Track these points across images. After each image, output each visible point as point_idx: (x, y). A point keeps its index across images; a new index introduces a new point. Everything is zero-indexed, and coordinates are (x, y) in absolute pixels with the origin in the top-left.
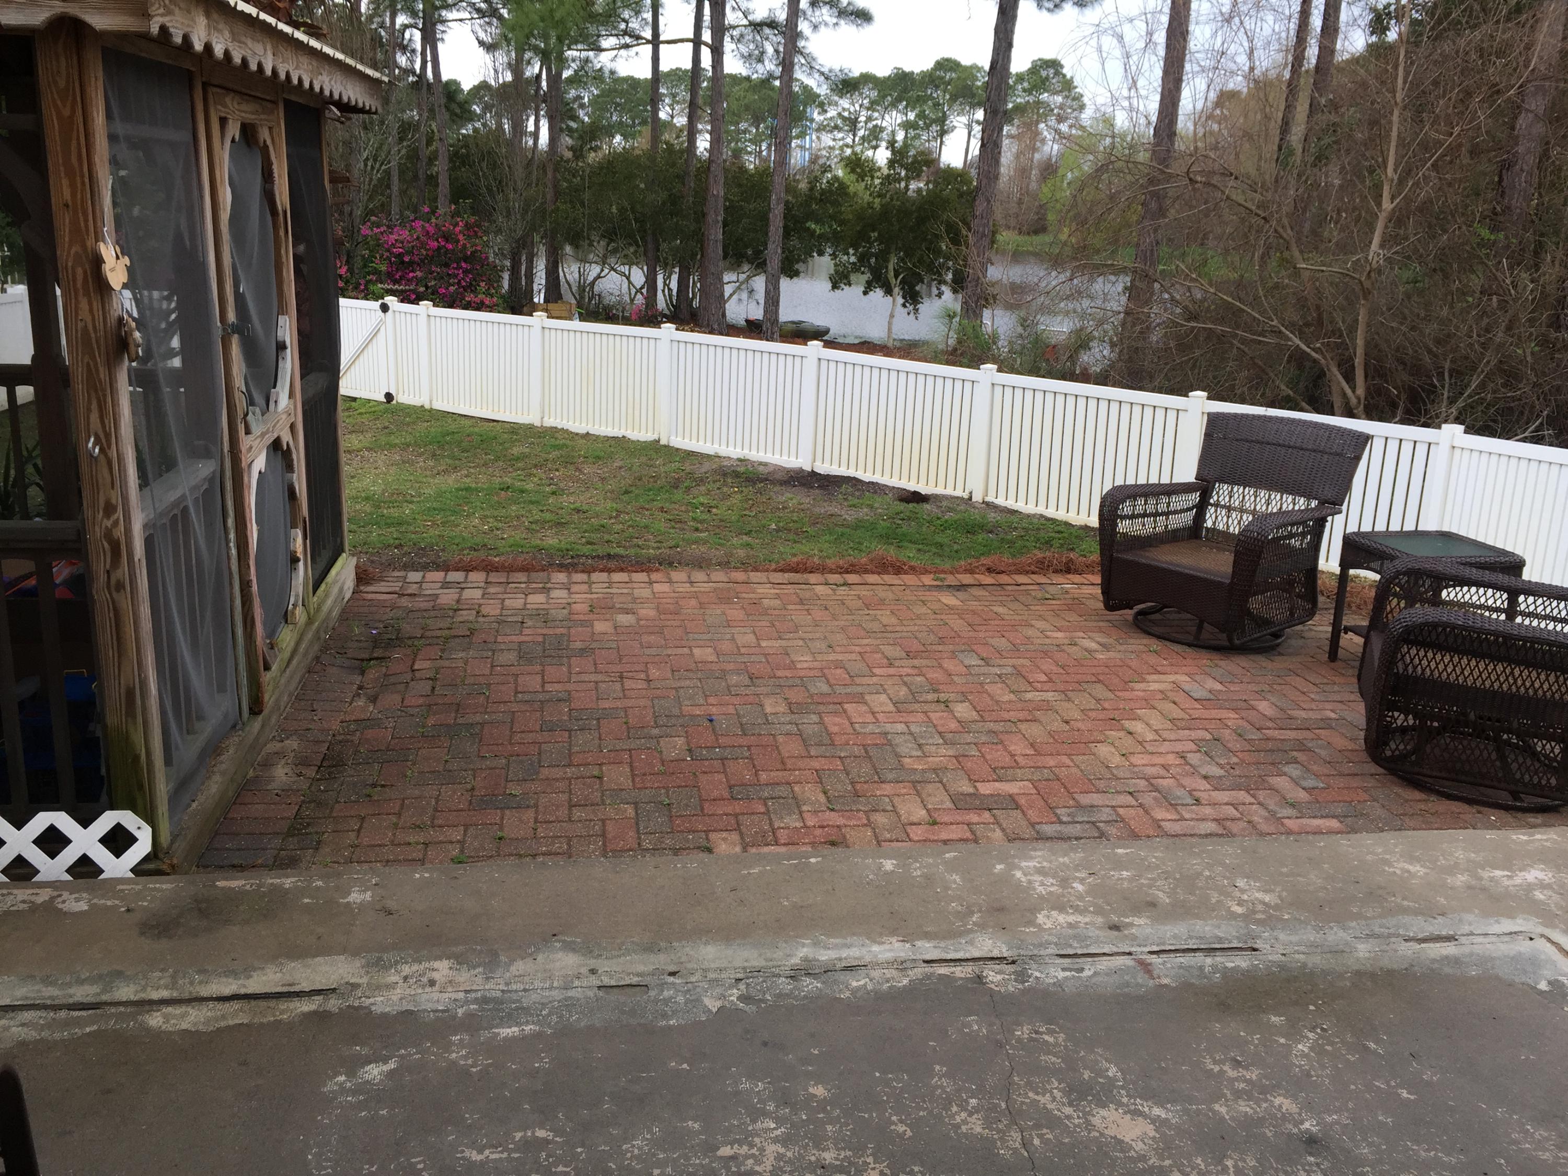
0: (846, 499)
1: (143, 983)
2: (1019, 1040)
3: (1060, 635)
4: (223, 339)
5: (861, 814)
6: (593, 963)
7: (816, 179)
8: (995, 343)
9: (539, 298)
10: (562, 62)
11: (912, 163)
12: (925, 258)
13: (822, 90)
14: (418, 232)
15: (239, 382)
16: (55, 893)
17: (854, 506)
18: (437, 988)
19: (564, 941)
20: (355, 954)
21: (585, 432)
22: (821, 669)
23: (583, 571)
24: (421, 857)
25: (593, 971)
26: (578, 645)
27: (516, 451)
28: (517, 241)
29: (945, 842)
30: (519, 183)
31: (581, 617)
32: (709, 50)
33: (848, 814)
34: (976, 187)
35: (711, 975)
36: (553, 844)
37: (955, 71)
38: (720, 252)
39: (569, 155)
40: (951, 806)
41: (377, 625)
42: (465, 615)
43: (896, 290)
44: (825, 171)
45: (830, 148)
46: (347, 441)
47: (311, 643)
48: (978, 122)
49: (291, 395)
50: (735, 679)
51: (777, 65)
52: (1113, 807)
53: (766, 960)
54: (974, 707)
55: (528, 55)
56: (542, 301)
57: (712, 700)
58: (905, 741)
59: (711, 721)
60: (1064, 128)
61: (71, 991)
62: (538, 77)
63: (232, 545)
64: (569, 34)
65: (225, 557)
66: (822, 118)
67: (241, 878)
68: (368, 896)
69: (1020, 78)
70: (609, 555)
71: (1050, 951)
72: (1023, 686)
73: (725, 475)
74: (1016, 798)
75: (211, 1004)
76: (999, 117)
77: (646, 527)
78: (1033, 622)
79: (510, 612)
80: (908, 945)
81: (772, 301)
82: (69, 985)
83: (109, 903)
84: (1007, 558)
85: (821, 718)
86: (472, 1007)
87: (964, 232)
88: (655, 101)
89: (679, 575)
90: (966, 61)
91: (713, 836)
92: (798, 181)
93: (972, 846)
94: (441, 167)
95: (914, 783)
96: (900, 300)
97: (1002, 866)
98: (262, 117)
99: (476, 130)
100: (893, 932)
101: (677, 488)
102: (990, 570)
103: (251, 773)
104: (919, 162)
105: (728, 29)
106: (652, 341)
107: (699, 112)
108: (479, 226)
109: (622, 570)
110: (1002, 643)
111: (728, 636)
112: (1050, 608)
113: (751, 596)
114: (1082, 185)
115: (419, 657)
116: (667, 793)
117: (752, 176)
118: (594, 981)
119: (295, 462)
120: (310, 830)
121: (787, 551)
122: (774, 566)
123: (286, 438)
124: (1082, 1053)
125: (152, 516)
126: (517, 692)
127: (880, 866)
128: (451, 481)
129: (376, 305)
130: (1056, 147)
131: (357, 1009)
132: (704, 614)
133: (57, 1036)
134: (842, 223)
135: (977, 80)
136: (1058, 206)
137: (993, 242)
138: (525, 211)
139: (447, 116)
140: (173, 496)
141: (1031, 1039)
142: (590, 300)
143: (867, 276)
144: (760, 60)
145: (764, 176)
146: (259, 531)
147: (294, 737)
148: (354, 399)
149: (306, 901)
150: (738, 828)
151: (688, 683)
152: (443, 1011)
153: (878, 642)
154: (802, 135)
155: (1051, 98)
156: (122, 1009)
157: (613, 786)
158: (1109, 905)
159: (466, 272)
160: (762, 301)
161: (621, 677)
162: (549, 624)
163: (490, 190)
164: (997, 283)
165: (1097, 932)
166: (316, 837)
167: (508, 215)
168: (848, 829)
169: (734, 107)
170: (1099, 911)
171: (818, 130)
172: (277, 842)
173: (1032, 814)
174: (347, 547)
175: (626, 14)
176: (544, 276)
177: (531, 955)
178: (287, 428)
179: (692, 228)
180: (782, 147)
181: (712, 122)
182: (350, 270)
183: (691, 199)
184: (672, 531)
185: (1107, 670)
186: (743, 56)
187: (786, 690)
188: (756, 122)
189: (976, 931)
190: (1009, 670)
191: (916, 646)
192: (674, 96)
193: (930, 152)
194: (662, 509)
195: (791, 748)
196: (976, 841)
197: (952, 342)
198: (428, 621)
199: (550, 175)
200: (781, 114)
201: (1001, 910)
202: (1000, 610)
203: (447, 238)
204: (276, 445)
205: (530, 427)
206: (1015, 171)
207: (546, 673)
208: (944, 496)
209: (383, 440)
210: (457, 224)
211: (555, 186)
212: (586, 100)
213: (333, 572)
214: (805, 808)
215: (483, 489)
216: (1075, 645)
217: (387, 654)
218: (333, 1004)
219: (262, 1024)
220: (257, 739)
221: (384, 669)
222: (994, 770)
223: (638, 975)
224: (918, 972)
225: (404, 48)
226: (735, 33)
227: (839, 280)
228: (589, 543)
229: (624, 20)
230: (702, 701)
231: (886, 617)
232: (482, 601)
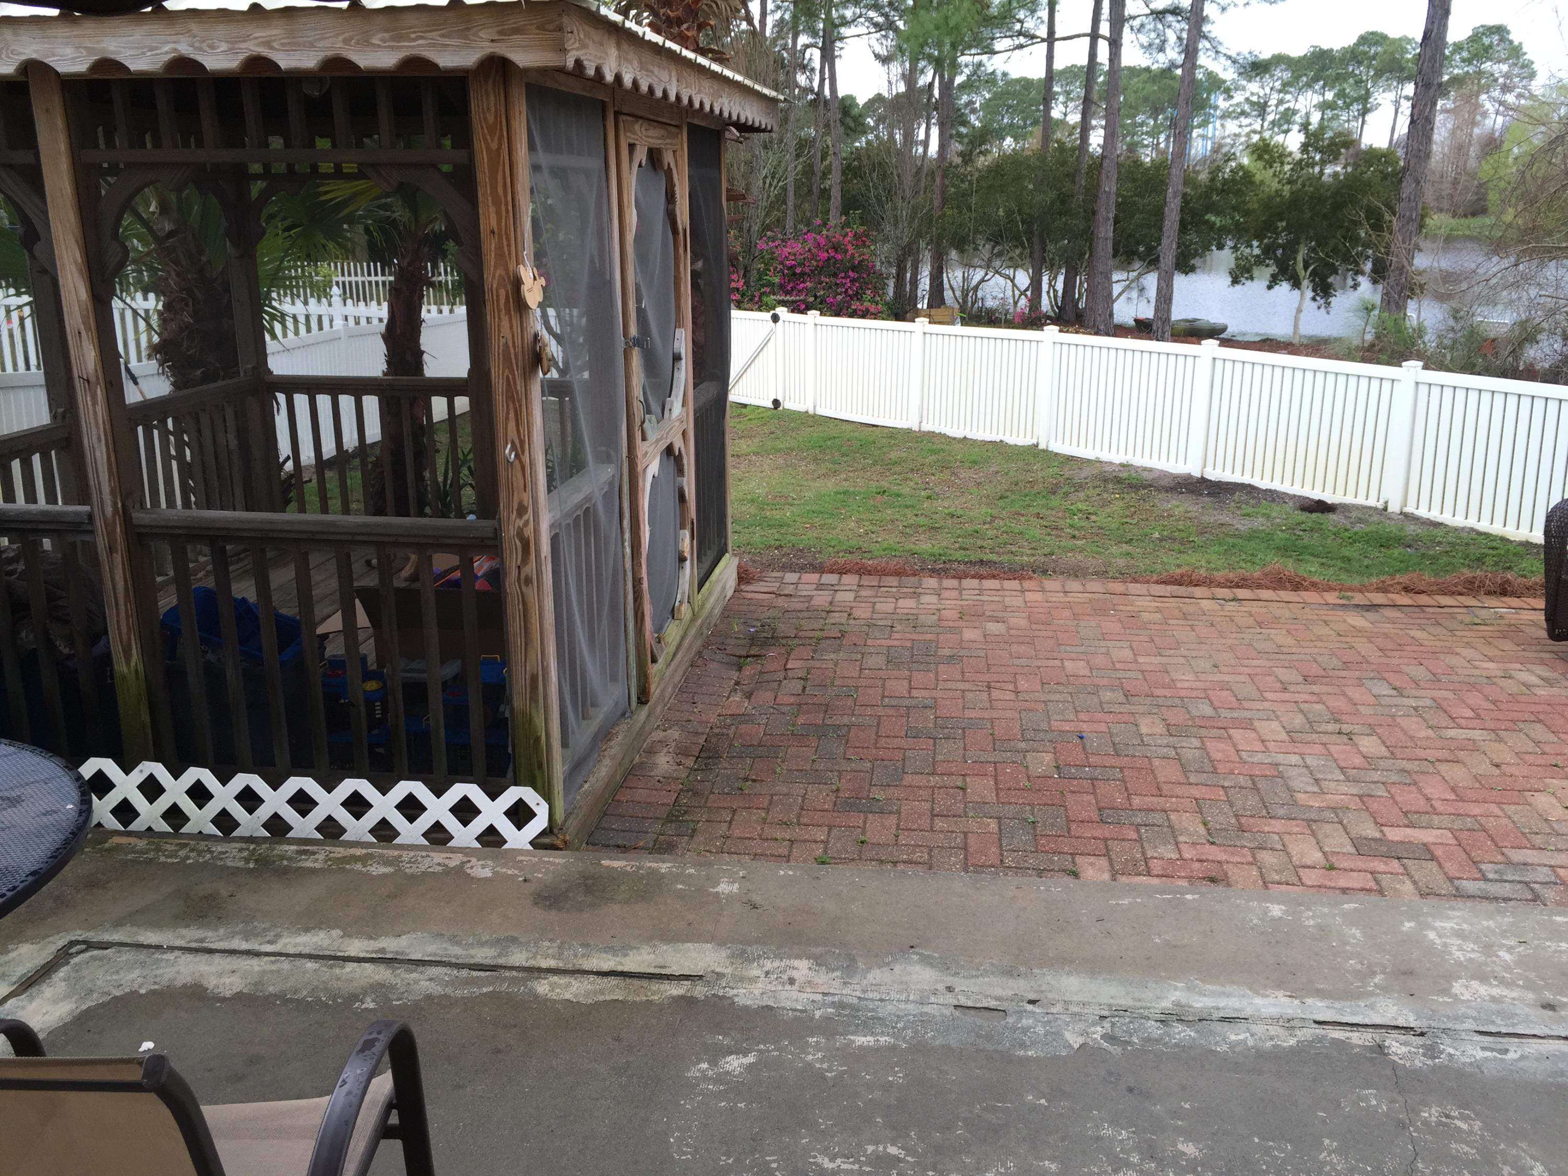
0: (1239, 508)
1: (534, 950)
2: (1426, 1123)
3: (1491, 665)
4: (625, 351)
5: (1246, 850)
6: (950, 980)
7: (1219, 169)
8: (1420, 337)
9: (922, 305)
10: (955, 67)
11: (1329, 145)
12: (1341, 246)
13: (1228, 74)
14: (810, 245)
15: (637, 392)
16: (465, 859)
17: (1248, 515)
18: (796, 987)
19: (920, 955)
20: (721, 943)
21: (962, 436)
22: (1205, 690)
23: (954, 577)
24: (786, 853)
25: (950, 989)
26: (947, 652)
27: (894, 455)
28: (903, 249)
29: (1344, 890)
30: (907, 191)
31: (951, 624)
32: (1107, 43)
33: (1231, 849)
34: (1404, 168)
35: (1074, 1009)
36: (914, 852)
37: (1381, 45)
38: (1110, 250)
39: (958, 160)
40: (1353, 850)
41: (755, 623)
42: (836, 617)
43: (1305, 283)
44: (1229, 160)
45: (1235, 135)
46: (734, 446)
47: (695, 638)
48: (1407, 98)
49: (684, 404)
50: (1107, 695)
51: (1180, 53)
52: (1551, 866)
53: (1134, 999)
54: (1384, 743)
55: (922, 64)
56: (925, 306)
57: (1082, 716)
58: (1300, 775)
59: (1081, 738)
60: (1510, 98)
61: (472, 952)
62: (931, 85)
63: (626, 544)
64: (962, 39)
65: (620, 556)
66: (1227, 104)
67: (623, 859)
68: (735, 888)
69: (1458, 47)
70: (982, 561)
71: (1466, 1026)
72: (1444, 721)
73: (1106, 481)
74: (1432, 848)
75: (592, 978)
76: (1432, 90)
77: (1021, 533)
78: (1458, 650)
79: (880, 616)
80: (1296, 1002)
81: (1165, 298)
82: (472, 946)
83: (509, 872)
84: (1428, 577)
85: (1203, 743)
86: (829, 1010)
87: (1387, 217)
88: (1048, 98)
89: (1052, 584)
90: (1393, 34)
91: (1078, 859)
92: (1198, 172)
93: (1374, 898)
94: (834, 181)
95: (1309, 822)
96: (1309, 294)
97: (1412, 924)
98: (668, 141)
99: (868, 143)
100: (1280, 985)
101: (1054, 493)
102: (1407, 589)
103: (637, 760)
104: (1336, 144)
105: (1127, 20)
106: (1034, 344)
107: (1094, 108)
108: (867, 236)
109: (994, 577)
110: (1419, 672)
111: (1103, 650)
112: (1480, 634)
113: (1130, 608)
114: (1533, 158)
115: (792, 656)
116: (1032, 811)
117: (1148, 169)
118: (950, 999)
119: (686, 467)
120: (686, 817)
121: (1172, 563)
122: (1155, 578)
123: (678, 444)
124: (1502, 1146)
125: (558, 516)
126: (883, 697)
127: (1266, 911)
128: (830, 485)
129: (767, 316)
130: (1500, 119)
131: (723, 998)
132: (1077, 625)
133: (458, 993)
134: (1247, 213)
135: (1407, 52)
136: (1502, 184)
137: (1421, 226)
138: (912, 219)
139: (841, 130)
140: (577, 498)
141: (1440, 1123)
142: (973, 304)
143: (1273, 269)
144: (1161, 49)
145: (1161, 168)
146: (651, 531)
147: (676, 728)
148: (745, 406)
149: (680, 886)
150: (1107, 854)
151: (1057, 697)
152: (801, 1011)
153: (1271, 664)
154: (1204, 124)
155: (1496, 67)
156: (514, 973)
157: (977, 799)
158: (1542, 979)
159: (853, 281)
160: (1153, 300)
161: (989, 687)
162: (918, 630)
163: (879, 201)
164: (1424, 271)
165: (1527, 1010)
166: (691, 825)
167: (896, 225)
168: (1230, 866)
169: (1132, 99)
170: (1530, 986)
171: (1223, 117)
172: (658, 827)
173: (1451, 868)
174: (730, 549)
175: (1021, 15)
176: (928, 282)
177: (888, 964)
178: (680, 435)
179: (1081, 227)
180: (1181, 135)
181: (1106, 117)
182: (747, 283)
183: (1081, 198)
184: (1048, 538)
185: (1549, 709)
186: (1142, 46)
187: (1164, 709)
188: (1156, 111)
189: (1378, 995)
190: (1428, 702)
191: (1315, 670)
192: (1068, 93)
193: (1350, 133)
194: (1038, 516)
195: (1167, 772)
196: (1381, 892)
197: (1369, 337)
198: (802, 622)
199: (938, 180)
200: (1182, 102)
201: (1409, 973)
202: (1418, 634)
203: (835, 249)
204: (669, 450)
205: (909, 431)
206: (1450, 150)
207: (914, 679)
208: (1354, 505)
209: (770, 444)
210: (846, 235)
211: (943, 192)
212: (978, 105)
213: (717, 571)
214: (1181, 839)
215: (860, 493)
216: (1510, 677)
217: (763, 652)
218: (700, 991)
219: (635, 1002)
220: (643, 727)
221: (759, 667)
222: (1406, 814)
223: (998, 999)
224: (1308, 1033)
225: (804, 68)
226: (1136, 23)
227: (1239, 274)
228: (961, 548)
229: (1019, 21)
230: (1072, 717)
231: (1281, 637)
232: (853, 604)
